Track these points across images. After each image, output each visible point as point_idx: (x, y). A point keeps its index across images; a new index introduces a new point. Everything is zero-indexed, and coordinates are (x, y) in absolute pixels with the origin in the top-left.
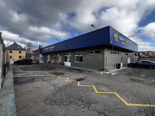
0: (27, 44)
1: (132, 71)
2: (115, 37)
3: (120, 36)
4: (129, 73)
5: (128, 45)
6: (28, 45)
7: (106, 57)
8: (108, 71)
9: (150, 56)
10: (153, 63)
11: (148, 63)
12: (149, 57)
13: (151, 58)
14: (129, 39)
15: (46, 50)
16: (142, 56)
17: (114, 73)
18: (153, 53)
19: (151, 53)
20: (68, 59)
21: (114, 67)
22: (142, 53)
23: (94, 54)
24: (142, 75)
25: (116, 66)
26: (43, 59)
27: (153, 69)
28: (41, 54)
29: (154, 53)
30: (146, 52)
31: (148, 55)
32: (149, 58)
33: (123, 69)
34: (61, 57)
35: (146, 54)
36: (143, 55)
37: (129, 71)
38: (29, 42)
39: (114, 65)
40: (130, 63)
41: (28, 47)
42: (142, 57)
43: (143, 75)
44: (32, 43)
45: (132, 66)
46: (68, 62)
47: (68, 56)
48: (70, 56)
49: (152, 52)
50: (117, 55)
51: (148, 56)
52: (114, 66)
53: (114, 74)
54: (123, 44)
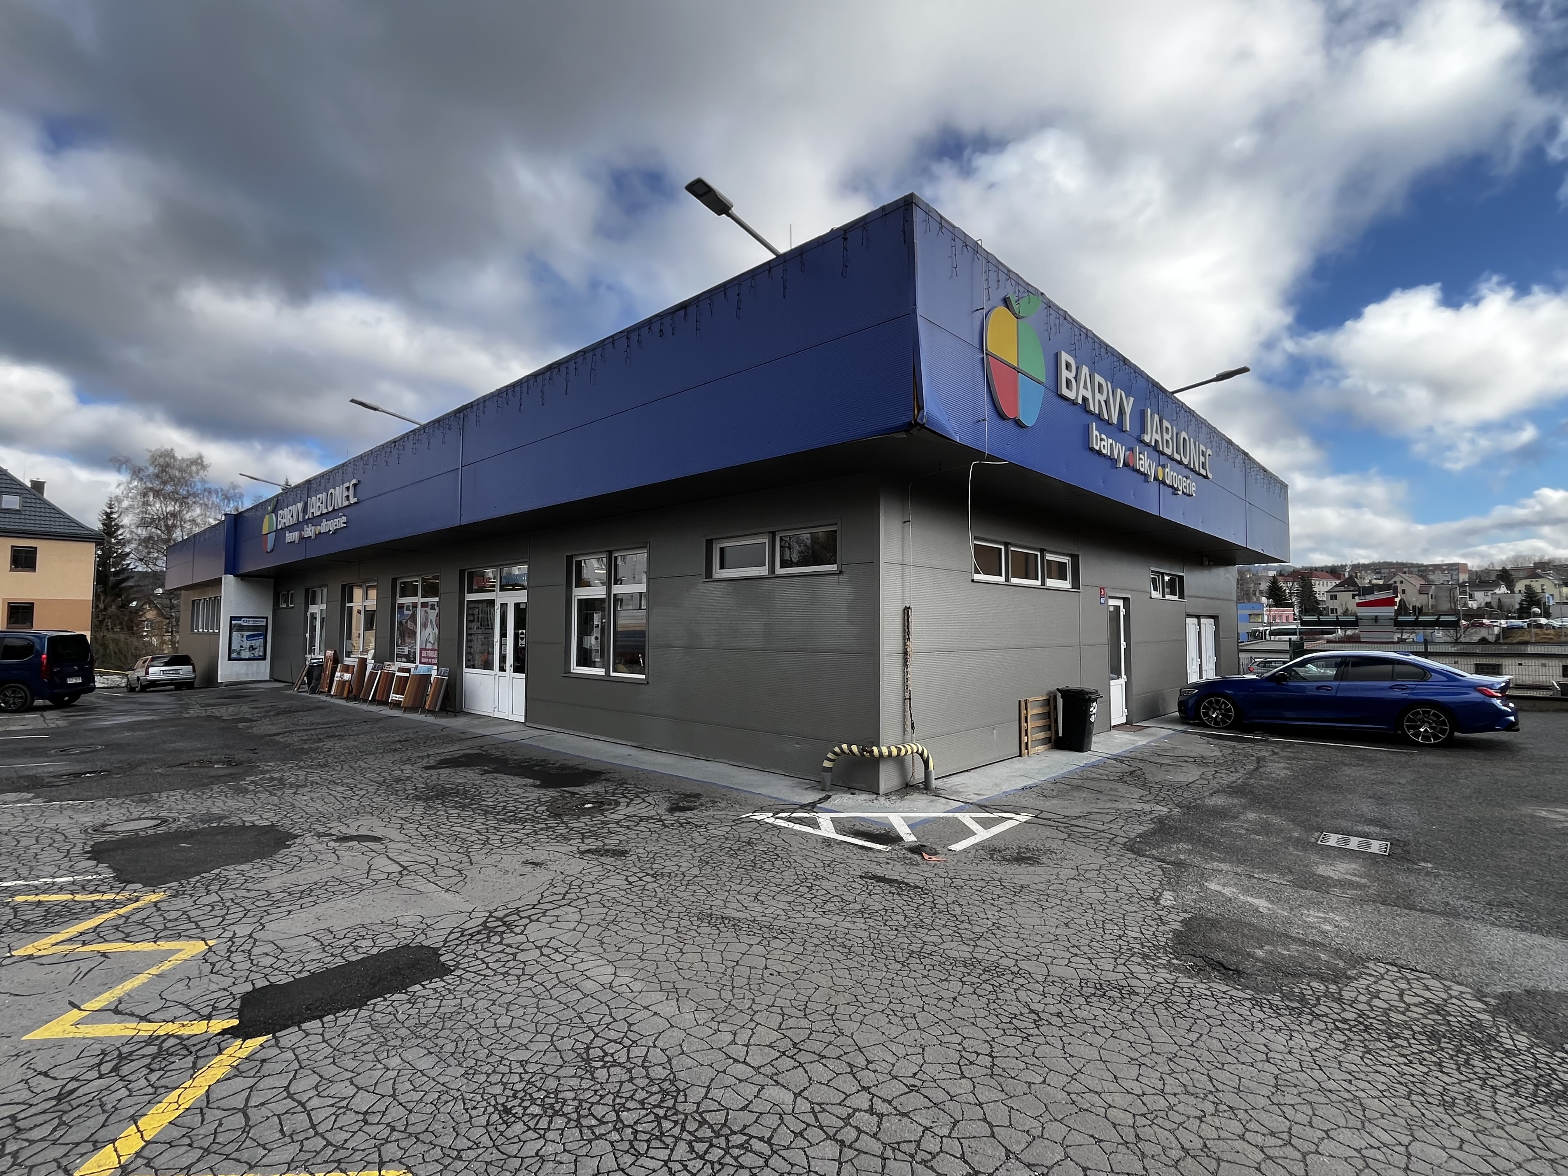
0: (136, 472)
1: (1227, 778)
2: (991, 346)
3: (1065, 357)
4: (1188, 808)
5: (1171, 475)
6: (157, 485)
7: (907, 610)
8: (926, 787)
9: (1403, 609)
10: (1450, 677)
11: (1392, 677)
12: (1398, 613)
13: (1416, 624)
14: (1181, 406)
15: (280, 533)
16: (1331, 604)
17: (985, 824)
18: (1429, 584)
19: (1418, 582)
20: (503, 635)
21: (1022, 732)
22: (1331, 583)
23: (763, 571)
24: (1333, 840)
25: (1049, 715)
26: (259, 631)
27: (1450, 745)
28: (242, 577)
29: (1438, 578)
30: (1365, 567)
31: (1389, 602)
32: (1398, 625)
33: (1118, 759)
34: (433, 614)
35: (1370, 590)
36: (1347, 601)
37: (1191, 774)
38: (169, 454)
39: (1022, 706)
40: (1210, 684)
41: (157, 507)
42: (1332, 618)
43: (1354, 843)
44: (198, 462)
45: (1226, 716)
46: (502, 669)
47: (500, 597)
48: (521, 597)
49: (1423, 571)
50: (1051, 583)
51: (1389, 611)
52: (1021, 719)
53: (982, 835)
54: (1114, 461)
